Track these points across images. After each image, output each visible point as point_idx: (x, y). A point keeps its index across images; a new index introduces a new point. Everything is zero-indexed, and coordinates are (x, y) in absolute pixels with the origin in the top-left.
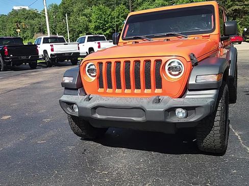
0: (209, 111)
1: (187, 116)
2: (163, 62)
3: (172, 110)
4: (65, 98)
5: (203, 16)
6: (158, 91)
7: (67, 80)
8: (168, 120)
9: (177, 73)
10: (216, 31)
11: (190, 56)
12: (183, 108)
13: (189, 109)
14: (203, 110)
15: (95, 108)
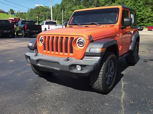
0: (93, 69)
1: (82, 70)
2: (74, 39)
3: (74, 66)
4: (28, 54)
5: (112, 14)
6: (71, 54)
7: (31, 44)
8: (71, 71)
9: (82, 45)
10: (118, 23)
11: (89, 37)
12: (80, 65)
13: (83, 66)
14: (89, 67)
15: (38, 61)
